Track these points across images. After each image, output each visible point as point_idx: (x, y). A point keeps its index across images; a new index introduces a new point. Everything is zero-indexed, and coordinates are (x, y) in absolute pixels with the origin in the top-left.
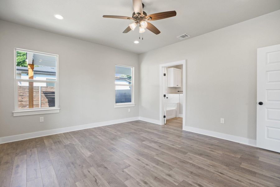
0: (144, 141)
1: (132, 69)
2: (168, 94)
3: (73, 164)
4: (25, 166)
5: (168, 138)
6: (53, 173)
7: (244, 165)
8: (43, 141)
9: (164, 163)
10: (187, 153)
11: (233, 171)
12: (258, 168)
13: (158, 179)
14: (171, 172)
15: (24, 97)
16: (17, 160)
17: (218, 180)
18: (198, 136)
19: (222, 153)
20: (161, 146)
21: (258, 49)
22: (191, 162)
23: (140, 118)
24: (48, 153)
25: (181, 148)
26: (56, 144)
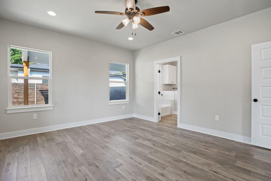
0: (137, 138)
1: (126, 65)
2: (163, 90)
3: (64, 162)
4: (16, 164)
5: (162, 135)
6: (43, 172)
7: (239, 164)
8: (37, 138)
9: (157, 162)
10: (181, 151)
11: (227, 170)
12: (253, 167)
13: (151, 178)
14: (164, 172)
15: (20, 94)
16: (9, 158)
17: (212, 179)
18: (193, 133)
19: (217, 151)
20: (154, 144)
21: (252, 45)
22: (185, 160)
23: (134, 116)
24: (40, 150)
25: (175, 146)
26: (48, 141)
